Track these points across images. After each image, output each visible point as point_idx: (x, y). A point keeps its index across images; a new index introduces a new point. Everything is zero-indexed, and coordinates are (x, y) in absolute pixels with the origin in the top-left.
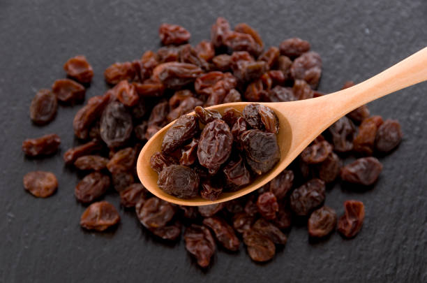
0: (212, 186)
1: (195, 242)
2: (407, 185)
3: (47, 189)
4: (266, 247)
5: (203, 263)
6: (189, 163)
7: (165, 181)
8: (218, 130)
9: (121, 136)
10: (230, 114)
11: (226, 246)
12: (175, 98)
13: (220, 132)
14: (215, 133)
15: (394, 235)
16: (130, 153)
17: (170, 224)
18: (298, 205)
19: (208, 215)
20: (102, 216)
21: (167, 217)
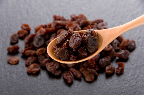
0: (74, 55)
1: (66, 75)
2: (139, 59)
3: (15, 61)
4: (91, 76)
5: (69, 82)
6: (66, 47)
7: (57, 53)
8: (76, 36)
9: (40, 44)
10: (81, 33)
11: (77, 77)
12: (59, 31)
13: (77, 37)
14: (75, 37)
15: (135, 74)
16: (44, 49)
17: (58, 70)
18: (102, 64)
19: (71, 67)
20: (34, 68)
21: (57, 67)
